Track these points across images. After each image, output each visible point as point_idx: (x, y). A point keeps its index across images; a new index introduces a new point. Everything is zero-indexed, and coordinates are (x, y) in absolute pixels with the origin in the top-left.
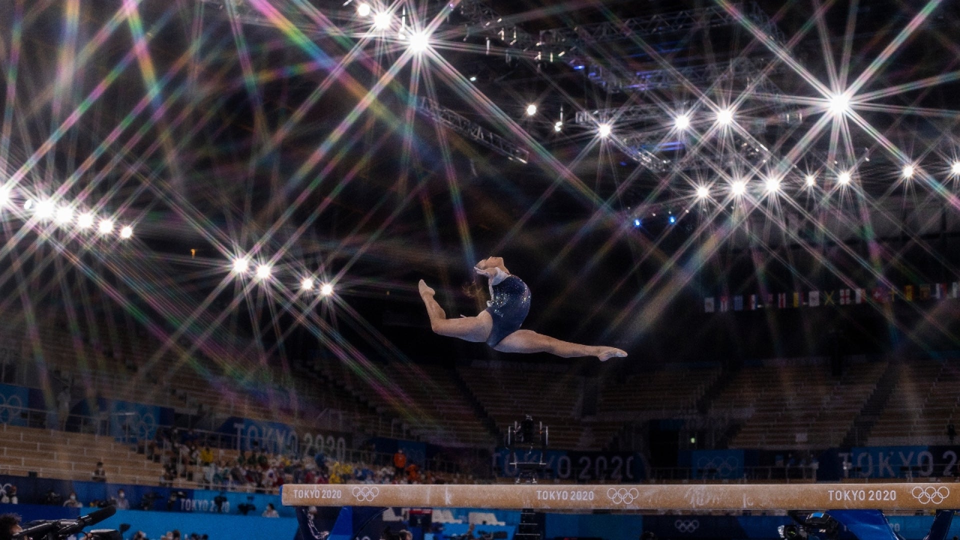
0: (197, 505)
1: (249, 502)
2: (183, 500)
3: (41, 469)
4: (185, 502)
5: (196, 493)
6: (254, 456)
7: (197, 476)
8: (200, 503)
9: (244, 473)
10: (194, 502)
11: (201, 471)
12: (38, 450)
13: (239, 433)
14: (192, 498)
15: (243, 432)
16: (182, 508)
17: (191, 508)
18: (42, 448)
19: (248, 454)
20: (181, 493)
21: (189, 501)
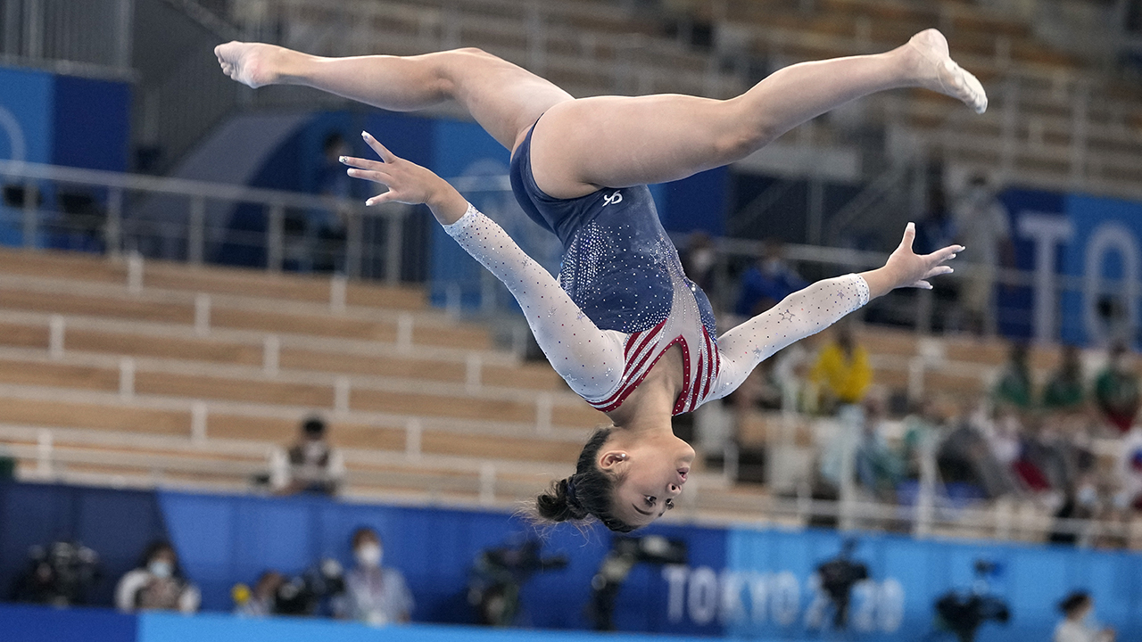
0: (746, 596)
1: (982, 587)
2: (675, 575)
3: (46, 436)
4: (686, 587)
5: (736, 547)
6: (1070, 371)
7: (788, 464)
8: (760, 589)
9: (1006, 450)
10: (731, 587)
11: (803, 440)
12: (58, 354)
13: (1045, 258)
14: (719, 564)
15: (1065, 258)
16: (675, 608)
17: (718, 609)
18: (74, 341)
19: (1044, 364)
20: (655, 545)
21: (703, 577)
